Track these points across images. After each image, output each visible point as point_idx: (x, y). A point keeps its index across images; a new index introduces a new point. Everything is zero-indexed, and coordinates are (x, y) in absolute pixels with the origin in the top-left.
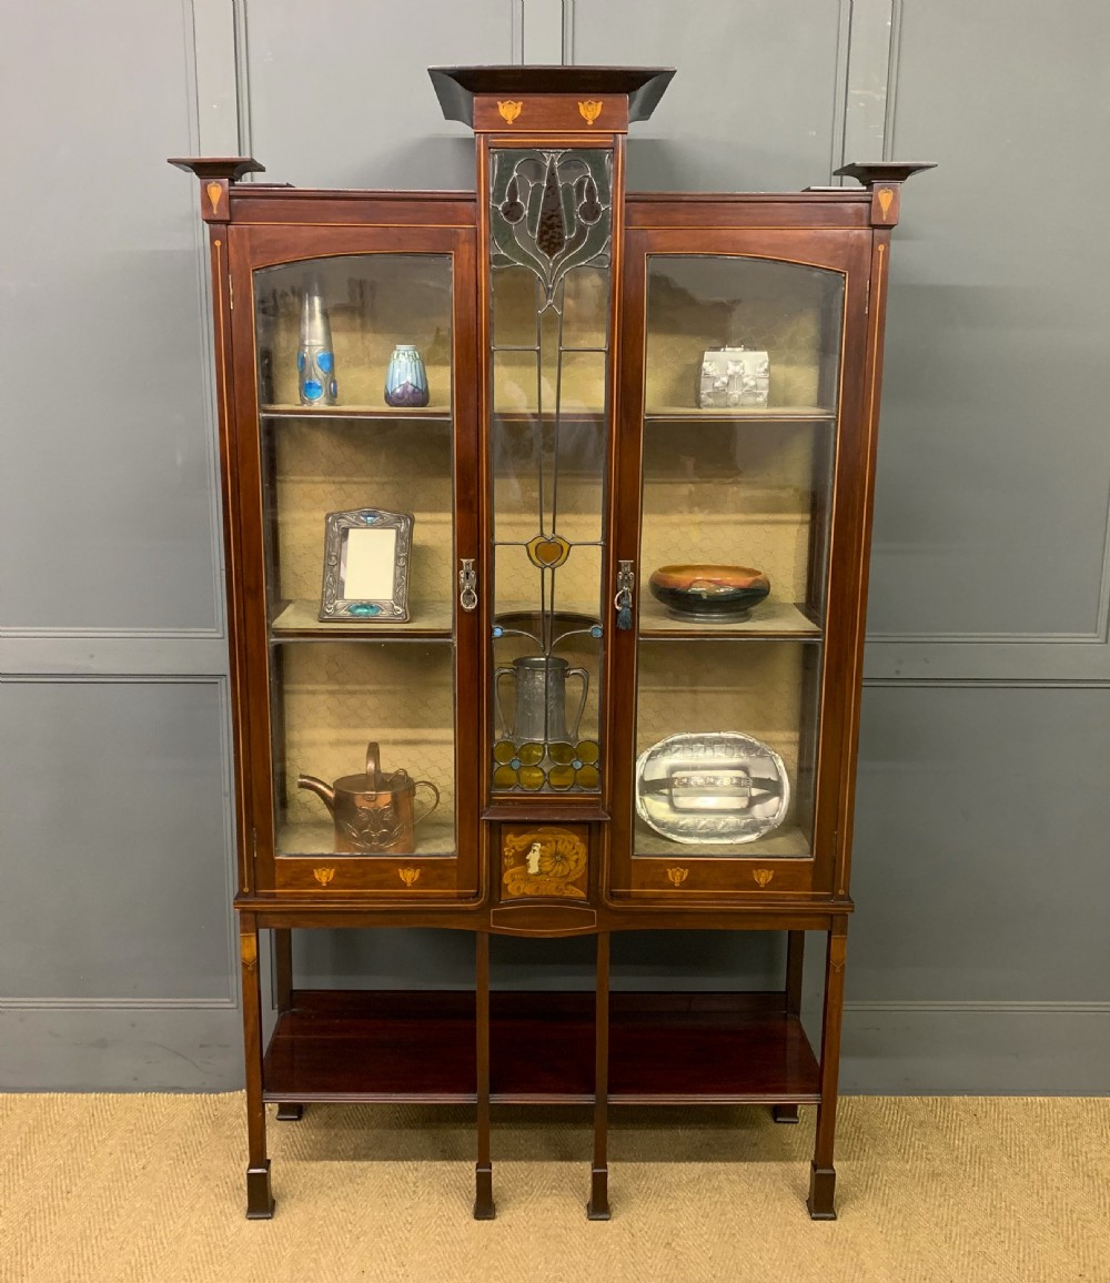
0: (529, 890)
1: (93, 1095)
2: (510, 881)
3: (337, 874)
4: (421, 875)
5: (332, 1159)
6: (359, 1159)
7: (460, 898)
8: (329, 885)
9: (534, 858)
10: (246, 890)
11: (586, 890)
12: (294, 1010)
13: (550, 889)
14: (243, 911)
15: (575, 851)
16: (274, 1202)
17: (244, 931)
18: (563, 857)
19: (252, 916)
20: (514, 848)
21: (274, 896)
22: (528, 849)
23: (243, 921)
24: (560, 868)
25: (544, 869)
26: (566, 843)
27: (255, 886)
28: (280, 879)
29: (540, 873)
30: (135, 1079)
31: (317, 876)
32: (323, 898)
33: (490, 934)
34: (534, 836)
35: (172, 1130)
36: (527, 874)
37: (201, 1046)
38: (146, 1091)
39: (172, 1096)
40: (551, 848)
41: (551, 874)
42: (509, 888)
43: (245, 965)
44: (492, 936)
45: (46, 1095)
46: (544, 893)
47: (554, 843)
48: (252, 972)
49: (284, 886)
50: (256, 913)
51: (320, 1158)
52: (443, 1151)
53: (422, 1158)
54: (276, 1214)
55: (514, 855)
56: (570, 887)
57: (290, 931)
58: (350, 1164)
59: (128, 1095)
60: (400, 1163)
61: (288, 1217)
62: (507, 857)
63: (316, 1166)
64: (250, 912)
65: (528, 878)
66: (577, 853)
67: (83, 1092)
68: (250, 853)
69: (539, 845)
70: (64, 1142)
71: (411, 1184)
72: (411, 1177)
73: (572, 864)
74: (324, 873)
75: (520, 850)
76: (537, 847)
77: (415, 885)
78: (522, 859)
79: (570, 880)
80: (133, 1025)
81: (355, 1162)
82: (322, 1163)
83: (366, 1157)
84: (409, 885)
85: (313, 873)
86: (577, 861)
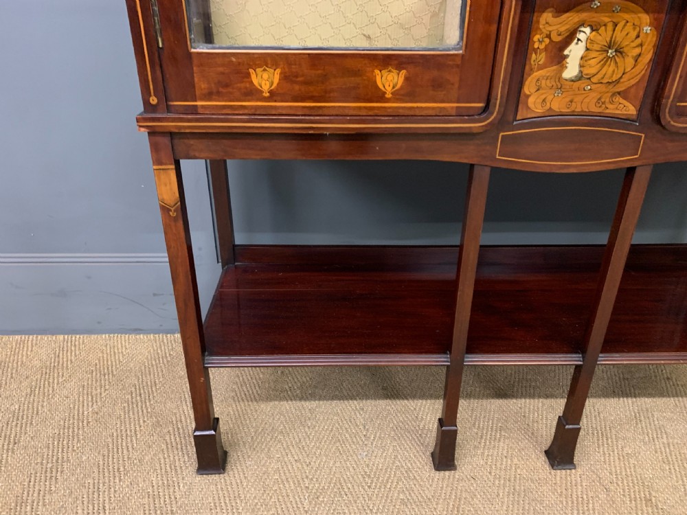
0: (558, 104)
1: (61, 337)
2: (533, 90)
3: (285, 78)
4: (407, 79)
5: (281, 400)
6: (306, 399)
7: (461, 115)
8: (273, 95)
9: (575, 52)
10: (153, 100)
11: (638, 104)
12: (236, 264)
13: (588, 103)
14: (152, 133)
15: (638, 41)
16: (225, 453)
17: (158, 161)
18: (619, 51)
19: (165, 141)
20: (549, 36)
21: (194, 110)
22: (570, 37)
23: (155, 148)
24: (611, 69)
25: (586, 71)
26: (629, 27)
27: (165, 97)
28: (201, 85)
29: (580, 77)
30: (99, 323)
31: (255, 81)
32: (267, 115)
33: (492, 168)
34: (584, 16)
35: (130, 371)
36: (560, 78)
37: (155, 295)
38: (110, 332)
39: (133, 337)
40: (604, 37)
41: (594, 80)
42: (531, 100)
43: (165, 209)
44: (495, 171)
45: (18, 337)
46: (578, 109)
47: (610, 27)
48: (175, 219)
49: (209, 96)
50: (172, 135)
51: (269, 399)
52: (384, 389)
53: (367, 397)
54: (228, 467)
55: (546, 49)
56: (618, 99)
57: (225, 162)
58: (299, 404)
59: (94, 337)
60: (346, 402)
61: (241, 470)
62: (535, 51)
63: (266, 407)
64: (163, 134)
65: (560, 85)
66: (641, 45)
67: (53, 334)
68: (152, 42)
69: (588, 30)
70: (25, 384)
71: (361, 427)
72: (360, 419)
73: (630, 61)
74: (265, 75)
75: (556, 39)
76: (585, 34)
77: (398, 95)
78: (558, 56)
79: (621, 88)
80: (89, 278)
81: (303, 403)
82: (272, 404)
83: (312, 397)
84: (388, 96)
85: (248, 75)
86: (637, 58)
